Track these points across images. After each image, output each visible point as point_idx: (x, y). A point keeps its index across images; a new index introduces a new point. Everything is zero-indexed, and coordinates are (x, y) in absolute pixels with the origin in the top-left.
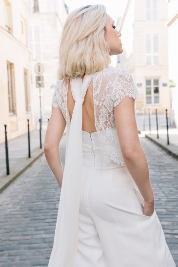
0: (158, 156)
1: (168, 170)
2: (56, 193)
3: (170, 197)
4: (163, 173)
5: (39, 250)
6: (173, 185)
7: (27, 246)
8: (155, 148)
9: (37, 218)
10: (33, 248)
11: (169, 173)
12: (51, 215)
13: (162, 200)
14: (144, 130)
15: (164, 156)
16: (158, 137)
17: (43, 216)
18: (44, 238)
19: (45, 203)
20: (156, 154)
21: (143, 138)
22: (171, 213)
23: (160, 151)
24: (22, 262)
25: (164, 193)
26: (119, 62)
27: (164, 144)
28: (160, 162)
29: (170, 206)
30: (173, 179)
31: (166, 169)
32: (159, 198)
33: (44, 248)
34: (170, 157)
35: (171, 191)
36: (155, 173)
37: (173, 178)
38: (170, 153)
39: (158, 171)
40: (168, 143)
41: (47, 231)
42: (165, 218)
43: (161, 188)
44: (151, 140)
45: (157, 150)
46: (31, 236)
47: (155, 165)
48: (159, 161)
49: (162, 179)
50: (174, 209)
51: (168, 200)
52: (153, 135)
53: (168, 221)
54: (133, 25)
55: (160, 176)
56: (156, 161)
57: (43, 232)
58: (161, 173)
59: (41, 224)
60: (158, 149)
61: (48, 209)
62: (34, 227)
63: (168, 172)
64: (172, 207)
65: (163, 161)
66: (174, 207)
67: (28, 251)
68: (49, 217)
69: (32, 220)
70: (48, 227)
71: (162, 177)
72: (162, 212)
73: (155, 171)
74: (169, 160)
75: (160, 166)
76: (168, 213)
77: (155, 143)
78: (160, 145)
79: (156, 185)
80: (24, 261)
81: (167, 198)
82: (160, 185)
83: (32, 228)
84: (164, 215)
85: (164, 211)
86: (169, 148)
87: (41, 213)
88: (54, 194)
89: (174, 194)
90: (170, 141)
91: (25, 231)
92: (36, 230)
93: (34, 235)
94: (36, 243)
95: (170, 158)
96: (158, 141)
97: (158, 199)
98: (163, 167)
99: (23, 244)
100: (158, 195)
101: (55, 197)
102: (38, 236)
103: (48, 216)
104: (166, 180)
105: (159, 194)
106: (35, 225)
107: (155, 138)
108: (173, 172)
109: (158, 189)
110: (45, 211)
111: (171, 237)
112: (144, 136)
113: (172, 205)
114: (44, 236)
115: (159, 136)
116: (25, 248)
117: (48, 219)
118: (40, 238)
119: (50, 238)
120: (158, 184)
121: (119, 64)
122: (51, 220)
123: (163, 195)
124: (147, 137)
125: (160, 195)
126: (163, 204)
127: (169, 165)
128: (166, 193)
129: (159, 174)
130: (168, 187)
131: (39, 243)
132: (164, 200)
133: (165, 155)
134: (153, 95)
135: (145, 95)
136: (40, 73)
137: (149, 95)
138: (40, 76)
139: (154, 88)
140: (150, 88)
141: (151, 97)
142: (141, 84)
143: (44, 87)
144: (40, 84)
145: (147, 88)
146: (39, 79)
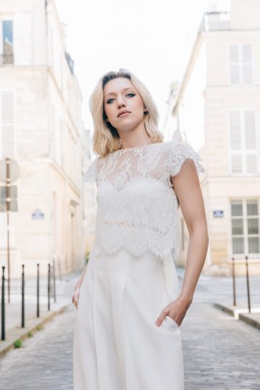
54: (204, 93)
134: (246, 235)
135: (230, 236)
136: (8, 180)
137: (238, 236)
138: (9, 185)
139: (249, 220)
140: (241, 221)
141: (241, 240)
142: (222, 212)
143: (16, 210)
144: (8, 204)
145: (234, 221)
146: (6, 191)
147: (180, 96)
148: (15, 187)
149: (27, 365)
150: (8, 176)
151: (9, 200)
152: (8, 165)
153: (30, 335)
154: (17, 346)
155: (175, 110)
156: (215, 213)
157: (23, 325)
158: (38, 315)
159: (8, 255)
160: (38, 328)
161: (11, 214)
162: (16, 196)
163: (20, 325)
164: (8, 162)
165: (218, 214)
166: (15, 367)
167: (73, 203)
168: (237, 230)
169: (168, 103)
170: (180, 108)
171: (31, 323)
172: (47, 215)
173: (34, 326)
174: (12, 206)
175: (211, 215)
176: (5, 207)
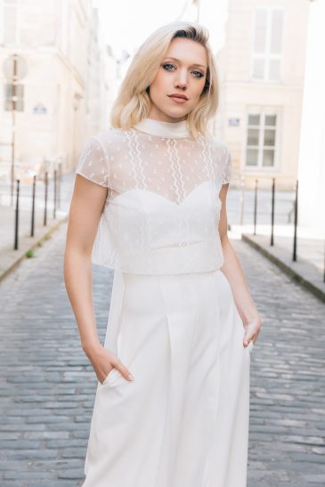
0: (271, 285)
1: (294, 315)
2: (60, 350)
3: (300, 372)
4: (285, 321)
5: (40, 462)
6: (306, 347)
7: (12, 453)
8: (264, 266)
9: (27, 398)
10: (27, 458)
11: (298, 322)
12: (55, 395)
13: (284, 376)
14: (242, 223)
15: (285, 285)
16: (272, 244)
17: (38, 394)
18: (46, 440)
19: (40, 369)
20: (268, 280)
21: (237, 240)
22: (304, 403)
23: (278, 274)
24: (7, 482)
25: (287, 362)
27: (286, 258)
28: (277, 298)
29: (300, 390)
30: (305, 336)
31: (290, 314)
32: (276, 373)
33: (50, 458)
34: (298, 288)
35: (301, 359)
36: (268, 320)
37: (304, 332)
38: (297, 279)
39: (273, 315)
40: (295, 258)
41: (51, 426)
42: (292, 412)
43: (281, 352)
44: (257, 248)
45: (269, 272)
46: (18, 434)
47: (267, 304)
48: (276, 295)
49: (282, 334)
50: (308, 395)
51: (296, 377)
52: (261, 236)
53: (298, 420)
55: (278, 327)
56: (269, 295)
57: (42, 427)
58: (280, 320)
59: (36, 411)
60: (273, 270)
61: (47, 381)
62: (21, 416)
63: (294, 319)
64: (306, 393)
65: (284, 295)
66: (310, 392)
67: (17, 462)
68: (52, 398)
69: (16, 402)
70: (53, 418)
71: (283, 330)
72: (283, 401)
73: (268, 317)
74: (294, 294)
75: (278, 306)
76: (297, 403)
77: (266, 254)
78: (276, 262)
79: (271, 345)
80: (11, 482)
81: (294, 374)
82: (280, 345)
83: (19, 418)
84: (288, 406)
85: (289, 398)
86: (296, 268)
87: (34, 389)
88: (58, 351)
89: (309, 367)
90: (298, 253)
91: (6, 424)
92: (28, 423)
93: (24, 431)
94: (32, 449)
95: (297, 291)
96: (271, 251)
97: (275, 375)
98: (284, 308)
99: (5, 448)
100: (276, 366)
101: (59, 358)
102: (34, 433)
103: (50, 395)
104: (291, 336)
105: (277, 364)
106: (25, 412)
107: (265, 244)
108: (304, 319)
109: (276, 353)
110: (41, 385)
111: (304, 451)
112: (240, 237)
113: (304, 387)
114: (47, 435)
115: (275, 241)
116: (9, 457)
117: (50, 401)
118: (40, 440)
119: (58, 439)
120: (274, 345)
122: (57, 405)
123: (286, 367)
124: (245, 239)
125: (281, 366)
126: (287, 386)
127: (296, 305)
128: (292, 362)
129: (276, 323)
130: (296, 351)
131: (38, 449)
132: (289, 376)
133: (287, 283)
134: (261, 147)
135: (244, 146)
136: (16, 77)
137: (253, 147)
138: (15, 83)
139: (266, 131)
140: (257, 131)
141: (256, 152)
142: (238, 121)
143: (22, 110)
144: (14, 103)
145: (250, 131)
146: (13, 90)
148: (22, 86)
149: (42, 276)
150: (15, 73)
151: (15, 99)
152: (15, 62)
153: (39, 245)
154: (29, 256)
156: (230, 121)
157: (32, 234)
158: (45, 224)
160: (47, 238)
161: (17, 114)
162: (22, 95)
163: (29, 234)
164: (16, 58)
165: (235, 123)
166: (31, 277)
167: (78, 96)
168: (252, 140)
171: (40, 231)
172: (50, 110)
173: (42, 236)
174: (18, 105)
175: (226, 123)
176: (11, 106)
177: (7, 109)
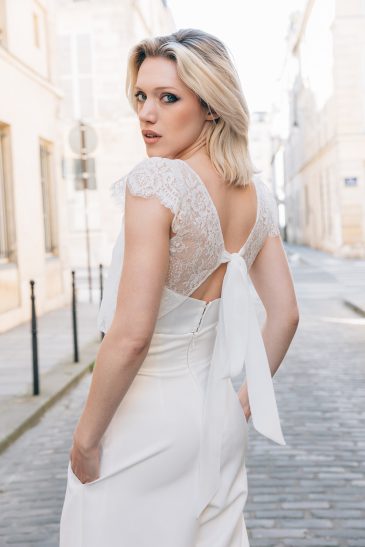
26: (296, 124)
54: (333, 27)
121: (296, 130)
136: (85, 150)
138: (85, 158)
142: (355, 179)
143: (95, 188)
144: (85, 181)
146: (82, 166)
147: (302, 31)
148: (93, 160)
150: (84, 146)
151: (86, 175)
152: (83, 133)
155: (295, 49)
156: (347, 180)
159: (88, 239)
161: (89, 193)
162: (94, 171)
164: (83, 128)
165: (351, 181)
169: (287, 38)
170: (302, 46)
174: (90, 183)
175: (342, 183)
176: (81, 185)
177: (77, 189)
